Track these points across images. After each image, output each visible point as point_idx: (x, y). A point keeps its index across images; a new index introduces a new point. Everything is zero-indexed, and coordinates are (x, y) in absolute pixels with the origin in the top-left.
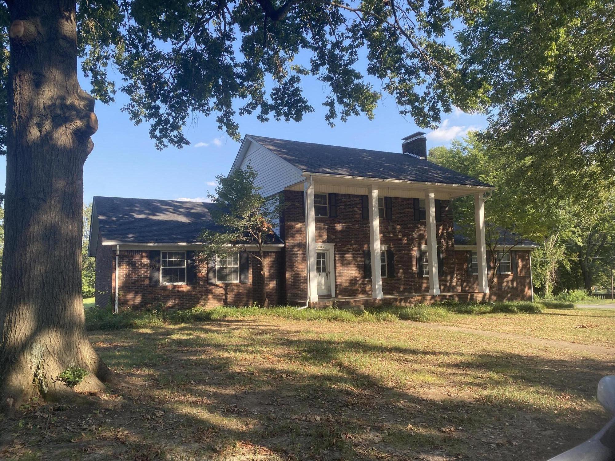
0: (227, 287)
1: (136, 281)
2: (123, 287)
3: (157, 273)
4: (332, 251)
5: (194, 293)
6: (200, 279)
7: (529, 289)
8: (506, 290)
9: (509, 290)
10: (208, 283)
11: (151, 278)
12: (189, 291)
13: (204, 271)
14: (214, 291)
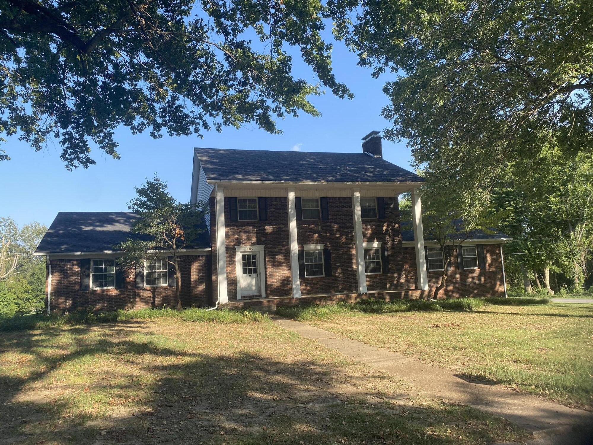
0: (154, 290)
1: (67, 287)
2: (55, 292)
3: (87, 279)
4: (262, 253)
5: (122, 296)
6: (128, 283)
7: (501, 285)
8: (472, 286)
9: (475, 287)
10: (136, 287)
11: (81, 284)
12: (117, 295)
13: (132, 276)
14: (142, 294)
